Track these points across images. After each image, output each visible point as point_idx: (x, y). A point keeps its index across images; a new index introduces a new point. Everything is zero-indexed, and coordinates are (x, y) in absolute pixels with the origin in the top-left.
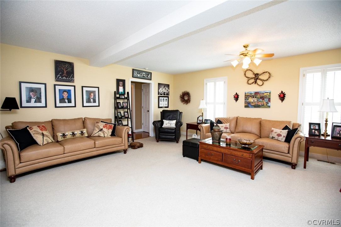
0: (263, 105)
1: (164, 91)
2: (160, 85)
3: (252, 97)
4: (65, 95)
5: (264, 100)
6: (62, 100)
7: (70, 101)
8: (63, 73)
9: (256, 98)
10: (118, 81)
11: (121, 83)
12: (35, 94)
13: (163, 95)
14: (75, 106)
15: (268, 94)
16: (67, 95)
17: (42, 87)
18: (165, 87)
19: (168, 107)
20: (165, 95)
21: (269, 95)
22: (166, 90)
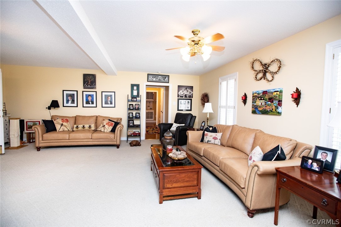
0: (272, 111)
1: (185, 93)
2: (180, 87)
3: (260, 99)
4: (90, 99)
5: (273, 102)
6: (88, 102)
7: (93, 103)
8: (88, 83)
9: (263, 100)
10: (133, 86)
11: (135, 88)
12: (71, 98)
13: (184, 98)
14: (96, 107)
15: (278, 93)
16: (91, 98)
17: (75, 93)
18: (187, 89)
19: (191, 110)
20: (187, 97)
21: (279, 96)
22: (189, 92)
